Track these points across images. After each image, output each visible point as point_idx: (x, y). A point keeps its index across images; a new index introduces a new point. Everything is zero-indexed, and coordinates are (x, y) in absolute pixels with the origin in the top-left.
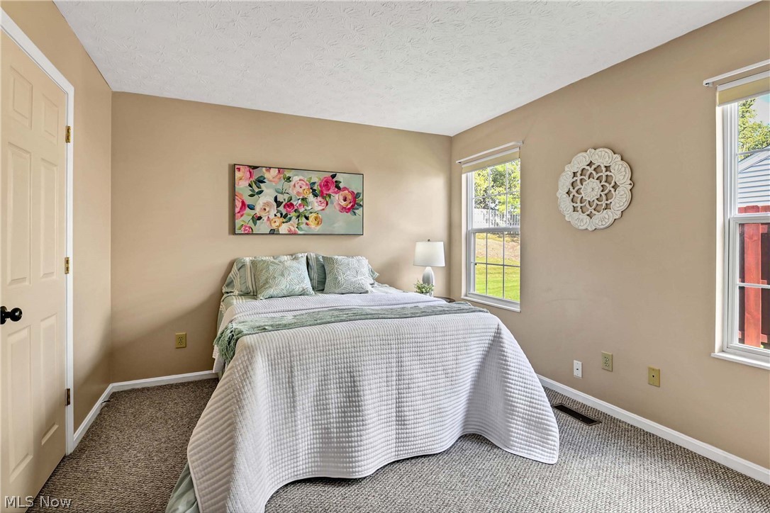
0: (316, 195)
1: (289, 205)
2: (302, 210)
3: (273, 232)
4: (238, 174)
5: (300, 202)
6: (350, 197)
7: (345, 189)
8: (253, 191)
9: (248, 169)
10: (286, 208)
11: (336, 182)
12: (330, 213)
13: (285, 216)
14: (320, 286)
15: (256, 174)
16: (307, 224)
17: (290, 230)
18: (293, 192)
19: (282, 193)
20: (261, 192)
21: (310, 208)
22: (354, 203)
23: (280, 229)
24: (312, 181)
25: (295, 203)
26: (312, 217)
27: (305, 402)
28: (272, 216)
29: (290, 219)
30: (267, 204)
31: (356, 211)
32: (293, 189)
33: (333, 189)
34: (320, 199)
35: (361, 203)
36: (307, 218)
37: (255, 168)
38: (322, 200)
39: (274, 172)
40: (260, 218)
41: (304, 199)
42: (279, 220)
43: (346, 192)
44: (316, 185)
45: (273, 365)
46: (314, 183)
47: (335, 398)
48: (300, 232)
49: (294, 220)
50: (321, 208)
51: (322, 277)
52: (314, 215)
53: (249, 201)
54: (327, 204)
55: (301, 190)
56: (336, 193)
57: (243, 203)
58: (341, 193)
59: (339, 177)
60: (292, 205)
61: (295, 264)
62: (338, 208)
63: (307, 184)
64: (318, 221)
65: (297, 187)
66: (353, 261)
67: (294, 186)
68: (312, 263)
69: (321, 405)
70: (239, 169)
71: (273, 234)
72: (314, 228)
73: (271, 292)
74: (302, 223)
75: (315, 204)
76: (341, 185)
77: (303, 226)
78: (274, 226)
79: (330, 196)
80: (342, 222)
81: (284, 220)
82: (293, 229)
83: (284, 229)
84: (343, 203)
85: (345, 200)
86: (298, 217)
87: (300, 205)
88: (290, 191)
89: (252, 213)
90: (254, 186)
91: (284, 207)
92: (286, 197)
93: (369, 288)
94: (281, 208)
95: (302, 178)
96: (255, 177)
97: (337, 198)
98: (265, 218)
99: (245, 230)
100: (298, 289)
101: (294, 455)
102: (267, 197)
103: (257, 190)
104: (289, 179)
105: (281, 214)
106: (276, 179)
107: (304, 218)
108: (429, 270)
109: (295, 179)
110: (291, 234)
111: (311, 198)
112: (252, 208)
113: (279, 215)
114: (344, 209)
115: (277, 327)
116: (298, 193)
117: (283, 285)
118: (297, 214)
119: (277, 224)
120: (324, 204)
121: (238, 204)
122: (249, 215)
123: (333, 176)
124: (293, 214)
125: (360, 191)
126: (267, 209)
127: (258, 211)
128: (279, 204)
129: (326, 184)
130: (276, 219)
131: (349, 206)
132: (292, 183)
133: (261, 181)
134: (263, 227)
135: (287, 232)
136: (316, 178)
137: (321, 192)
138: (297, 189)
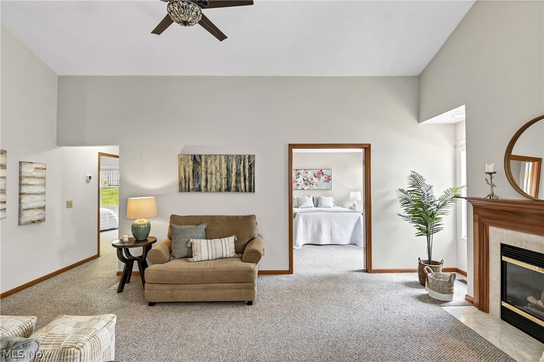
1: (307, 181)
2: (311, 182)
3: (302, 189)
6: (327, 177)
7: (325, 175)
10: (307, 182)
12: (320, 182)
13: (306, 184)
14: (316, 206)
15: (298, 172)
18: (308, 177)
22: (329, 179)
25: (309, 180)
26: (314, 184)
27: (310, 227)
28: (302, 184)
31: (329, 182)
33: (321, 175)
35: (331, 179)
37: (297, 170)
38: (318, 179)
39: (303, 171)
41: (312, 179)
42: (304, 185)
44: (316, 174)
45: (303, 219)
47: (316, 227)
48: (311, 189)
49: (309, 185)
50: (317, 181)
51: (317, 202)
53: (296, 180)
59: (323, 171)
61: (309, 199)
62: (323, 181)
63: (313, 174)
64: (317, 185)
65: (310, 174)
66: (327, 198)
68: (315, 199)
69: (313, 228)
72: (315, 187)
73: (302, 206)
75: (315, 180)
77: (312, 187)
79: (320, 177)
80: (324, 186)
83: (306, 188)
84: (325, 179)
92: (306, 178)
93: (332, 207)
94: (305, 182)
95: (311, 172)
96: (297, 173)
97: (323, 178)
99: (295, 189)
100: (310, 206)
101: (307, 237)
102: (301, 179)
104: (307, 173)
106: (303, 173)
107: (312, 185)
108: (355, 202)
109: (309, 173)
110: (308, 189)
111: (314, 178)
114: (325, 181)
115: (304, 212)
116: (310, 177)
117: (306, 204)
119: (304, 187)
123: (321, 171)
124: (309, 183)
125: (331, 175)
127: (298, 183)
128: (304, 180)
129: (319, 173)
131: (327, 180)
134: (300, 187)
136: (316, 172)
137: (317, 176)
138: (310, 175)
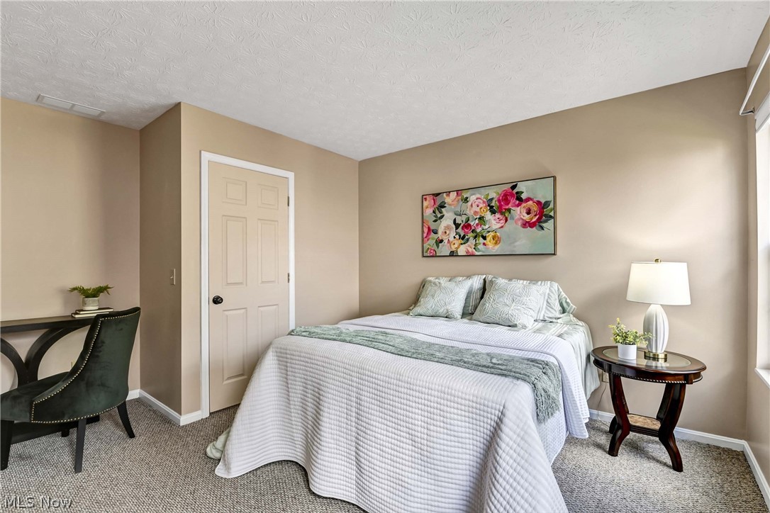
0: (493, 212)
1: (467, 226)
2: (479, 230)
3: (453, 254)
4: (425, 204)
5: (477, 221)
6: (535, 208)
7: (528, 199)
8: (436, 216)
9: (432, 197)
10: (466, 229)
11: (517, 193)
12: (509, 229)
13: (463, 238)
15: (439, 201)
16: (484, 244)
17: (468, 252)
18: (470, 212)
19: (460, 215)
20: (442, 217)
21: (487, 227)
22: (542, 214)
23: (459, 250)
24: (489, 198)
25: (472, 224)
26: (490, 236)
28: (451, 239)
29: (468, 240)
30: (448, 227)
31: (544, 225)
32: (470, 210)
33: (513, 201)
34: (498, 215)
35: (552, 214)
36: (484, 238)
37: (438, 195)
38: (501, 217)
39: (453, 195)
40: (441, 241)
41: (481, 218)
42: (458, 242)
43: (530, 202)
44: (494, 201)
46: (492, 199)
48: (477, 253)
49: (472, 241)
50: (499, 225)
52: (492, 234)
53: (433, 226)
54: (506, 220)
55: (478, 209)
56: (518, 206)
57: (429, 228)
58: (524, 205)
59: (521, 187)
60: (470, 225)
62: (520, 223)
63: (484, 202)
64: (497, 240)
67: (472, 205)
70: (426, 199)
71: (453, 256)
72: (492, 248)
74: (480, 244)
75: (493, 221)
76: (524, 196)
77: (481, 247)
78: (453, 248)
79: (509, 210)
80: (525, 240)
81: (462, 242)
82: (470, 250)
83: (462, 250)
84: (527, 217)
85: (528, 213)
86: (475, 237)
87: (477, 225)
88: (468, 212)
89: (435, 236)
90: (437, 212)
91: (462, 228)
92: (464, 218)
94: (460, 230)
95: (478, 196)
96: (438, 203)
97: (519, 213)
98: (446, 241)
99: (431, 253)
102: (447, 221)
103: (439, 215)
104: (466, 200)
105: (460, 236)
106: (455, 202)
107: (481, 238)
109: (472, 198)
110: (469, 255)
111: (488, 216)
112: (436, 233)
113: (457, 237)
114: (527, 224)
116: (476, 213)
118: (474, 235)
119: (456, 246)
120: (503, 221)
121: (426, 230)
122: (433, 239)
123: (514, 187)
124: (471, 235)
125: (550, 198)
126: (448, 232)
127: (440, 235)
128: (457, 226)
129: (505, 198)
130: (455, 241)
131: (534, 220)
132: (469, 204)
133: (442, 206)
134: (444, 249)
135: (465, 254)
136: (493, 194)
137: (500, 207)
138: (475, 208)
